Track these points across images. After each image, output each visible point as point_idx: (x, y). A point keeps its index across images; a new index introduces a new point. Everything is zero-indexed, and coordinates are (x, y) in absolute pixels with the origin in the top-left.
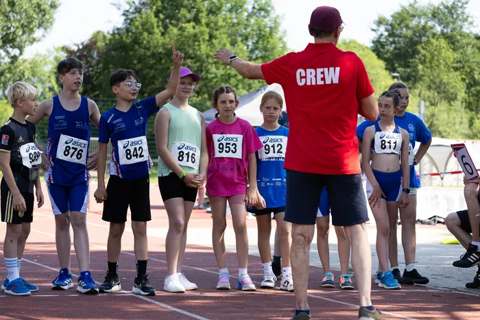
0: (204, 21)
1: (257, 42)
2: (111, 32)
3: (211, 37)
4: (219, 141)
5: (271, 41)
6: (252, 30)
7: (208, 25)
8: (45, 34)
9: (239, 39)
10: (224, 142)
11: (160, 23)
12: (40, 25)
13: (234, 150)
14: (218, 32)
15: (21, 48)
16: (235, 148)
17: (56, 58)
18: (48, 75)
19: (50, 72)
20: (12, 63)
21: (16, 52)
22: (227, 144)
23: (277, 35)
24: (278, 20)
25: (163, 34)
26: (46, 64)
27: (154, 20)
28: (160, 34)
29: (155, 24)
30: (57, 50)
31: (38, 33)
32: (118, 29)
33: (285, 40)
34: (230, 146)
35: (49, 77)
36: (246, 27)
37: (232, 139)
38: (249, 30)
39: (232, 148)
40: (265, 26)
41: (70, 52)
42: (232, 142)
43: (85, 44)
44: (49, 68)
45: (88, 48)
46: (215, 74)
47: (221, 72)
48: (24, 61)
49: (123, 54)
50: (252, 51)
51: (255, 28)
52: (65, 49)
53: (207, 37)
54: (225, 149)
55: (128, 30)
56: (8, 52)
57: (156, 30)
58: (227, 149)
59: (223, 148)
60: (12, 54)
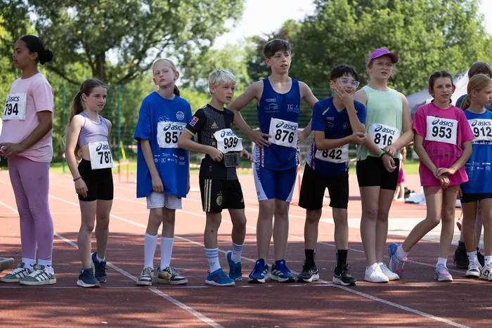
0: (399, 7)
1: (454, 28)
2: (303, 21)
3: (406, 22)
4: (433, 123)
5: (468, 26)
6: (449, 15)
7: (402, 11)
8: (236, 24)
9: (435, 25)
10: (439, 126)
11: (354, 10)
12: (230, 16)
13: (448, 135)
14: (413, 18)
15: (211, 39)
16: (449, 133)
17: (247, 49)
18: (239, 65)
19: (241, 62)
20: (202, 54)
21: (206, 42)
22: (442, 128)
23: (474, 20)
24: (475, 5)
25: (356, 21)
26: (237, 55)
27: (347, 7)
28: (353, 21)
29: (348, 11)
30: (248, 40)
31: (228, 23)
32: (310, 17)
33: (483, 24)
34: (445, 130)
35: (240, 68)
36: (442, 12)
37: (448, 123)
38: (445, 15)
39: (447, 133)
40: (462, 11)
41: (261, 42)
42: (447, 127)
43: (277, 33)
44: (239, 60)
45: (283, 33)
46: (411, 61)
47: (417, 59)
48: (214, 52)
49: (316, 43)
50: (448, 37)
51: (451, 13)
52: (255, 39)
53: (402, 23)
54: (439, 133)
55: (320, 18)
56: (198, 44)
57: (350, 17)
58: (442, 134)
59: (437, 132)
60: (203, 45)
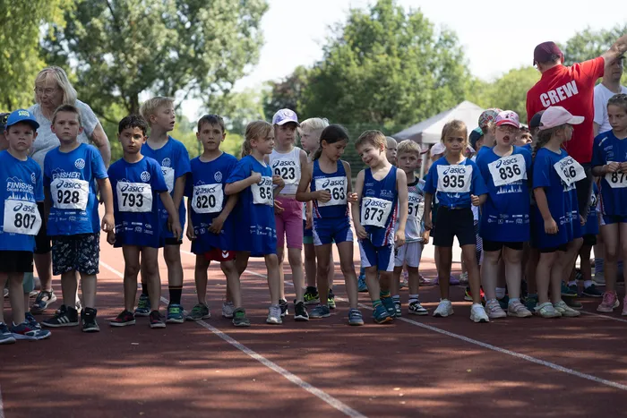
0: (395, 53)
1: (444, 70)
2: (312, 66)
3: (403, 66)
5: (456, 69)
6: (439, 60)
7: (399, 55)
9: (428, 68)
11: (356, 56)
12: (248, 62)
14: (408, 63)
15: (232, 83)
17: (264, 92)
18: (256, 106)
19: (259, 103)
20: (225, 96)
21: (227, 85)
23: (463, 62)
24: (462, 50)
25: (359, 65)
26: (254, 96)
27: (351, 53)
28: (356, 66)
29: (352, 57)
30: (264, 83)
31: (247, 68)
32: (318, 63)
33: (469, 67)
35: (258, 108)
36: (434, 56)
38: (436, 59)
40: (451, 55)
41: (276, 85)
43: (289, 77)
44: (256, 101)
45: (292, 81)
46: (406, 100)
47: (412, 98)
48: (236, 93)
50: (440, 79)
51: (442, 58)
52: (270, 83)
53: (398, 67)
55: (328, 63)
56: (221, 88)
57: (353, 62)
60: (225, 88)
